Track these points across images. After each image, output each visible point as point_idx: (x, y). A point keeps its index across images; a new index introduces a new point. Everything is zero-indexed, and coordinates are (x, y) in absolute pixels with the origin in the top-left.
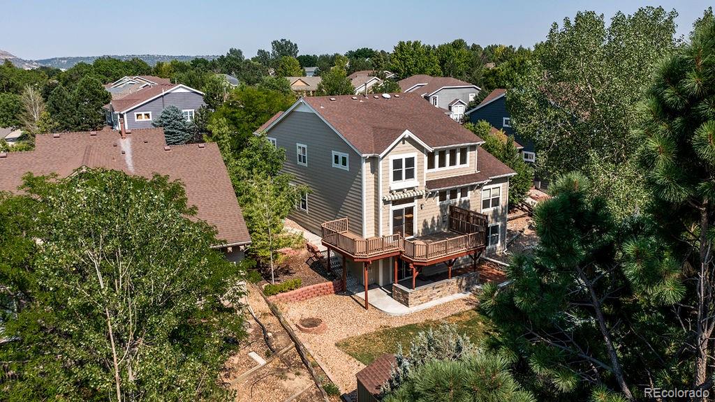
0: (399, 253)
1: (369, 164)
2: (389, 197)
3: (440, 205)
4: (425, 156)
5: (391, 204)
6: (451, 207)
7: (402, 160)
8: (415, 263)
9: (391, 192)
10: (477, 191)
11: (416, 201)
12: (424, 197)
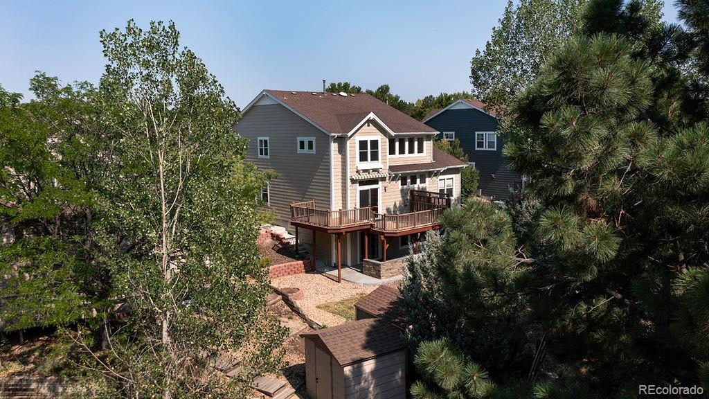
0: (369, 226)
1: (336, 144)
2: (356, 176)
3: (401, 190)
4: (388, 140)
5: (358, 185)
6: (412, 191)
7: (367, 141)
8: (386, 235)
9: (358, 172)
10: (434, 178)
11: (380, 183)
12: (387, 180)
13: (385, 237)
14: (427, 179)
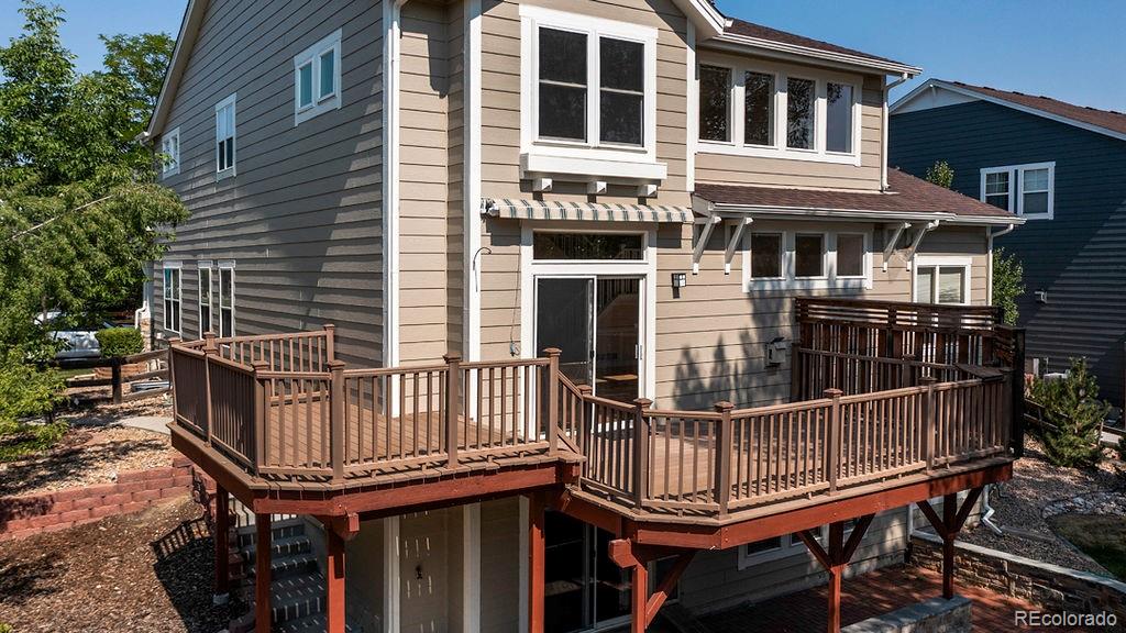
0: (548, 477)
1: (420, 43)
2: (517, 204)
3: (751, 296)
4: (691, 55)
5: (527, 251)
6: (803, 304)
7: (582, 38)
8: (644, 537)
9: (528, 182)
10: (900, 254)
11: (651, 253)
12: (686, 245)
13: (641, 551)
14: (869, 259)
